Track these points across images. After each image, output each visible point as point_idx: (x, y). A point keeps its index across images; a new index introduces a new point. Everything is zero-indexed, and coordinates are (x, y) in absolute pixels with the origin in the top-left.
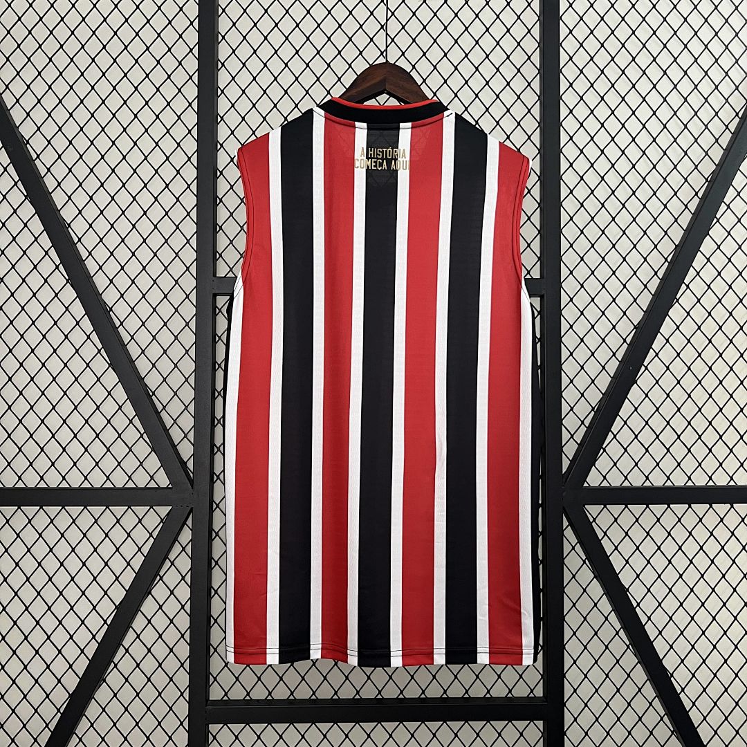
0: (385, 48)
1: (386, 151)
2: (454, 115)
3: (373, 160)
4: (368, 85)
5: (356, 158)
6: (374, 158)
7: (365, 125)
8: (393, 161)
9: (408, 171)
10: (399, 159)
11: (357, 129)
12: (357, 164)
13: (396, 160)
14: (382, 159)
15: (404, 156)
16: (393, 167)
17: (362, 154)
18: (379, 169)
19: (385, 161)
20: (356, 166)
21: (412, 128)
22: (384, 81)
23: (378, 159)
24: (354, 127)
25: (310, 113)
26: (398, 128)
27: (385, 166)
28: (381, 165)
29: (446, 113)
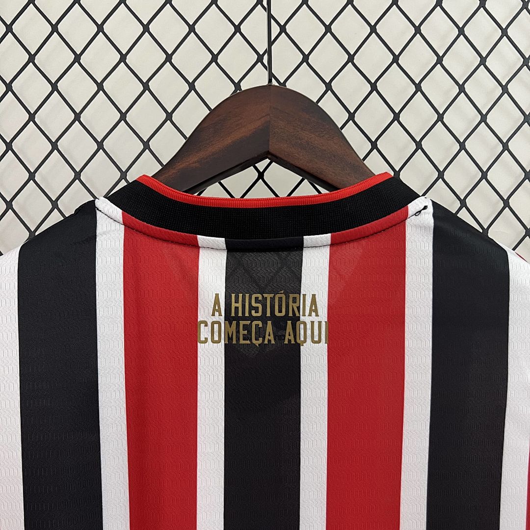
0: (266, 46)
1: (273, 299)
2: (430, 209)
3: (242, 323)
4: (229, 141)
5: (200, 318)
6: (244, 318)
7: (221, 241)
8: (289, 322)
9: (323, 347)
10: (302, 318)
11: (202, 252)
12: (204, 332)
13: (296, 319)
14: (263, 319)
15: (314, 309)
16: (289, 337)
17: (216, 310)
18: (257, 343)
19: (269, 323)
20: (202, 339)
21: (332, 245)
22: (265, 132)
23: (252, 318)
24: (196, 246)
25: (88, 211)
26: (300, 247)
27: (270, 337)
28: (261, 333)
29: (413, 207)
